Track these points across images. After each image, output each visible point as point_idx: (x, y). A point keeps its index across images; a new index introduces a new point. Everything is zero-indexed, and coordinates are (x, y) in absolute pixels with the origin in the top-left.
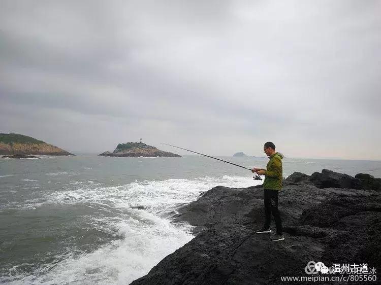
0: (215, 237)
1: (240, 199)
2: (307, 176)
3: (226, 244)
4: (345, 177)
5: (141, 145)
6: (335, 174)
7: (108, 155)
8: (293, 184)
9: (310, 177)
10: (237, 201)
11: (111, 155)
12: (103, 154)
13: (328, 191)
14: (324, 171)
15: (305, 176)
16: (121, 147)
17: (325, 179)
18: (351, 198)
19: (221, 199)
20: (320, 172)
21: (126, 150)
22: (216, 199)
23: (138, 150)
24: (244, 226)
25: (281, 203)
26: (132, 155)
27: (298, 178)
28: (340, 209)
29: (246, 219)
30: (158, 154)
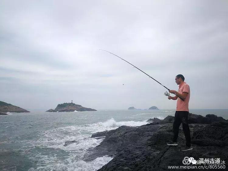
4: (200, 117)
5: (72, 104)
7: (52, 111)
12: (49, 111)
16: (59, 106)
19: (125, 133)
21: (63, 108)
22: (122, 134)
23: (70, 108)
27: (170, 119)
30: (83, 109)
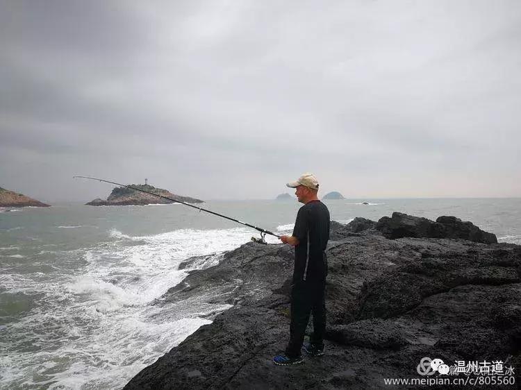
0: (220, 334)
1: (279, 259)
2: (373, 222)
3: (236, 348)
5: (147, 188)
6: (411, 218)
7: (100, 204)
8: (353, 235)
9: (377, 223)
10: (274, 263)
11: (103, 203)
12: (93, 203)
13: (401, 242)
14: (395, 214)
15: (370, 222)
16: (117, 192)
17: (396, 226)
18: (438, 260)
19: (252, 261)
20: (391, 216)
21: (126, 195)
22: (245, 261)
23: (143, 196)
24: (272, 311)
25: (331, 269)
26: (135, 202)
27: (360, 226)
28: (422, 280)
29: (277, 296)
30: (170, 199)
